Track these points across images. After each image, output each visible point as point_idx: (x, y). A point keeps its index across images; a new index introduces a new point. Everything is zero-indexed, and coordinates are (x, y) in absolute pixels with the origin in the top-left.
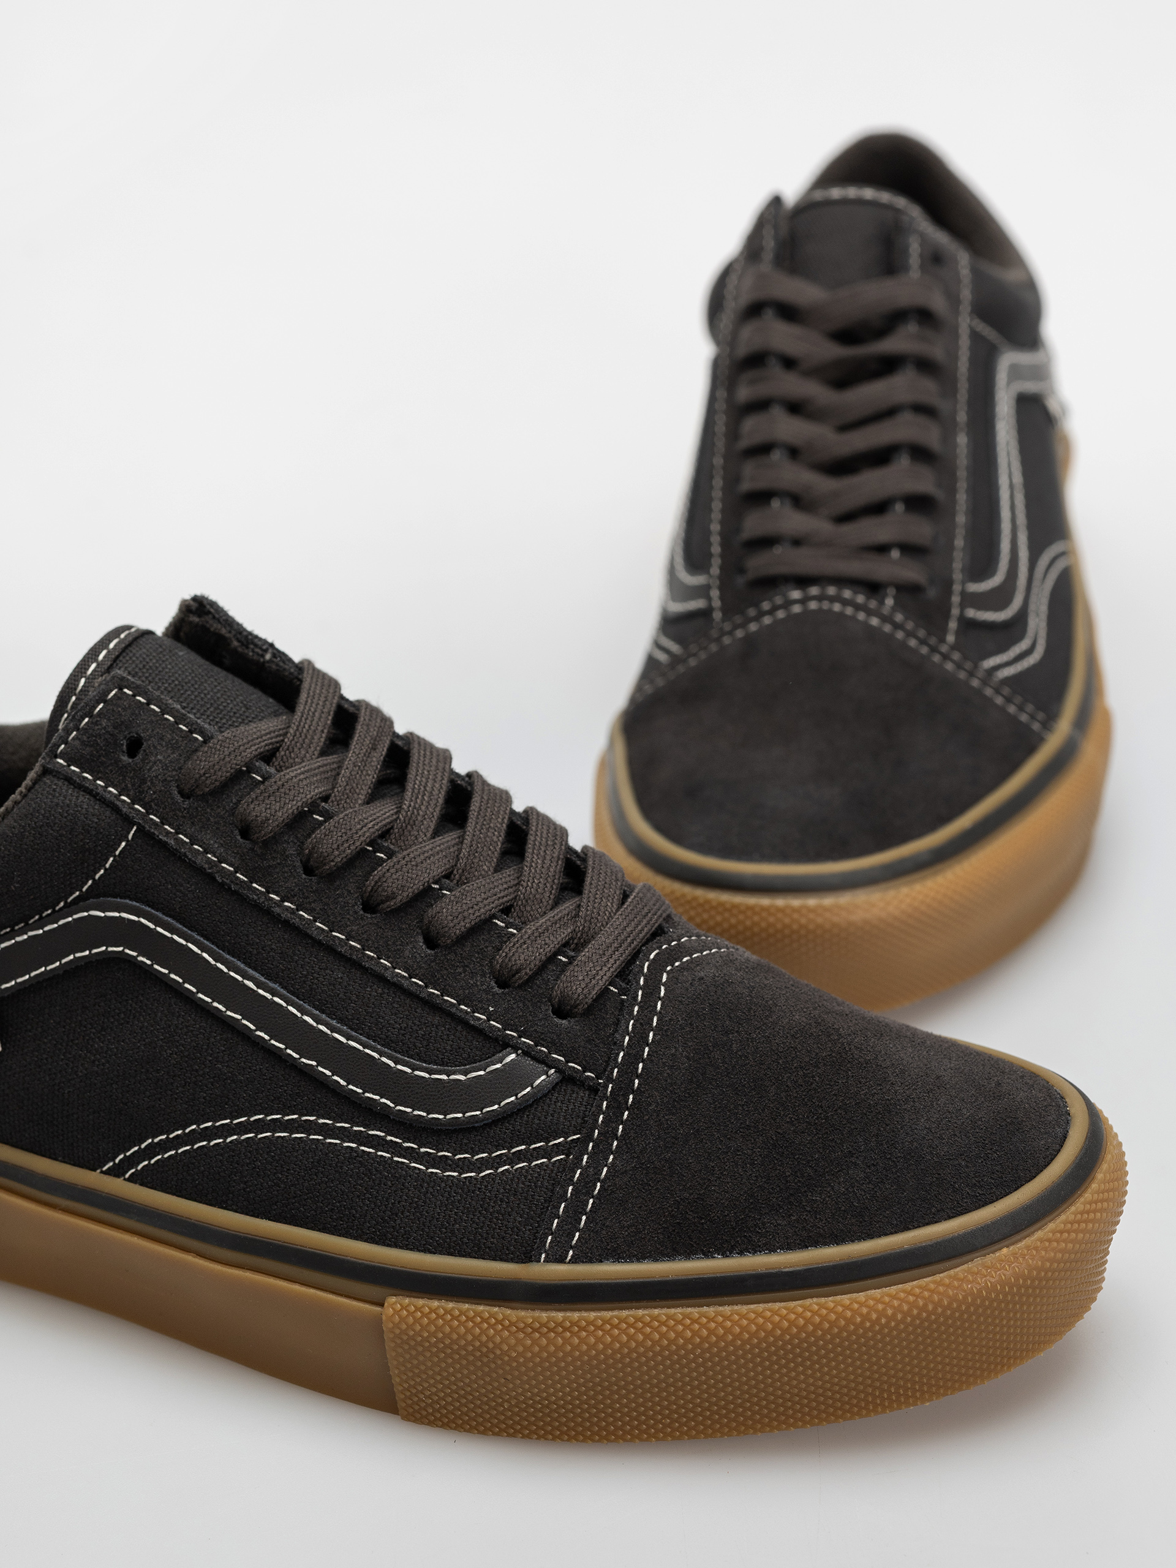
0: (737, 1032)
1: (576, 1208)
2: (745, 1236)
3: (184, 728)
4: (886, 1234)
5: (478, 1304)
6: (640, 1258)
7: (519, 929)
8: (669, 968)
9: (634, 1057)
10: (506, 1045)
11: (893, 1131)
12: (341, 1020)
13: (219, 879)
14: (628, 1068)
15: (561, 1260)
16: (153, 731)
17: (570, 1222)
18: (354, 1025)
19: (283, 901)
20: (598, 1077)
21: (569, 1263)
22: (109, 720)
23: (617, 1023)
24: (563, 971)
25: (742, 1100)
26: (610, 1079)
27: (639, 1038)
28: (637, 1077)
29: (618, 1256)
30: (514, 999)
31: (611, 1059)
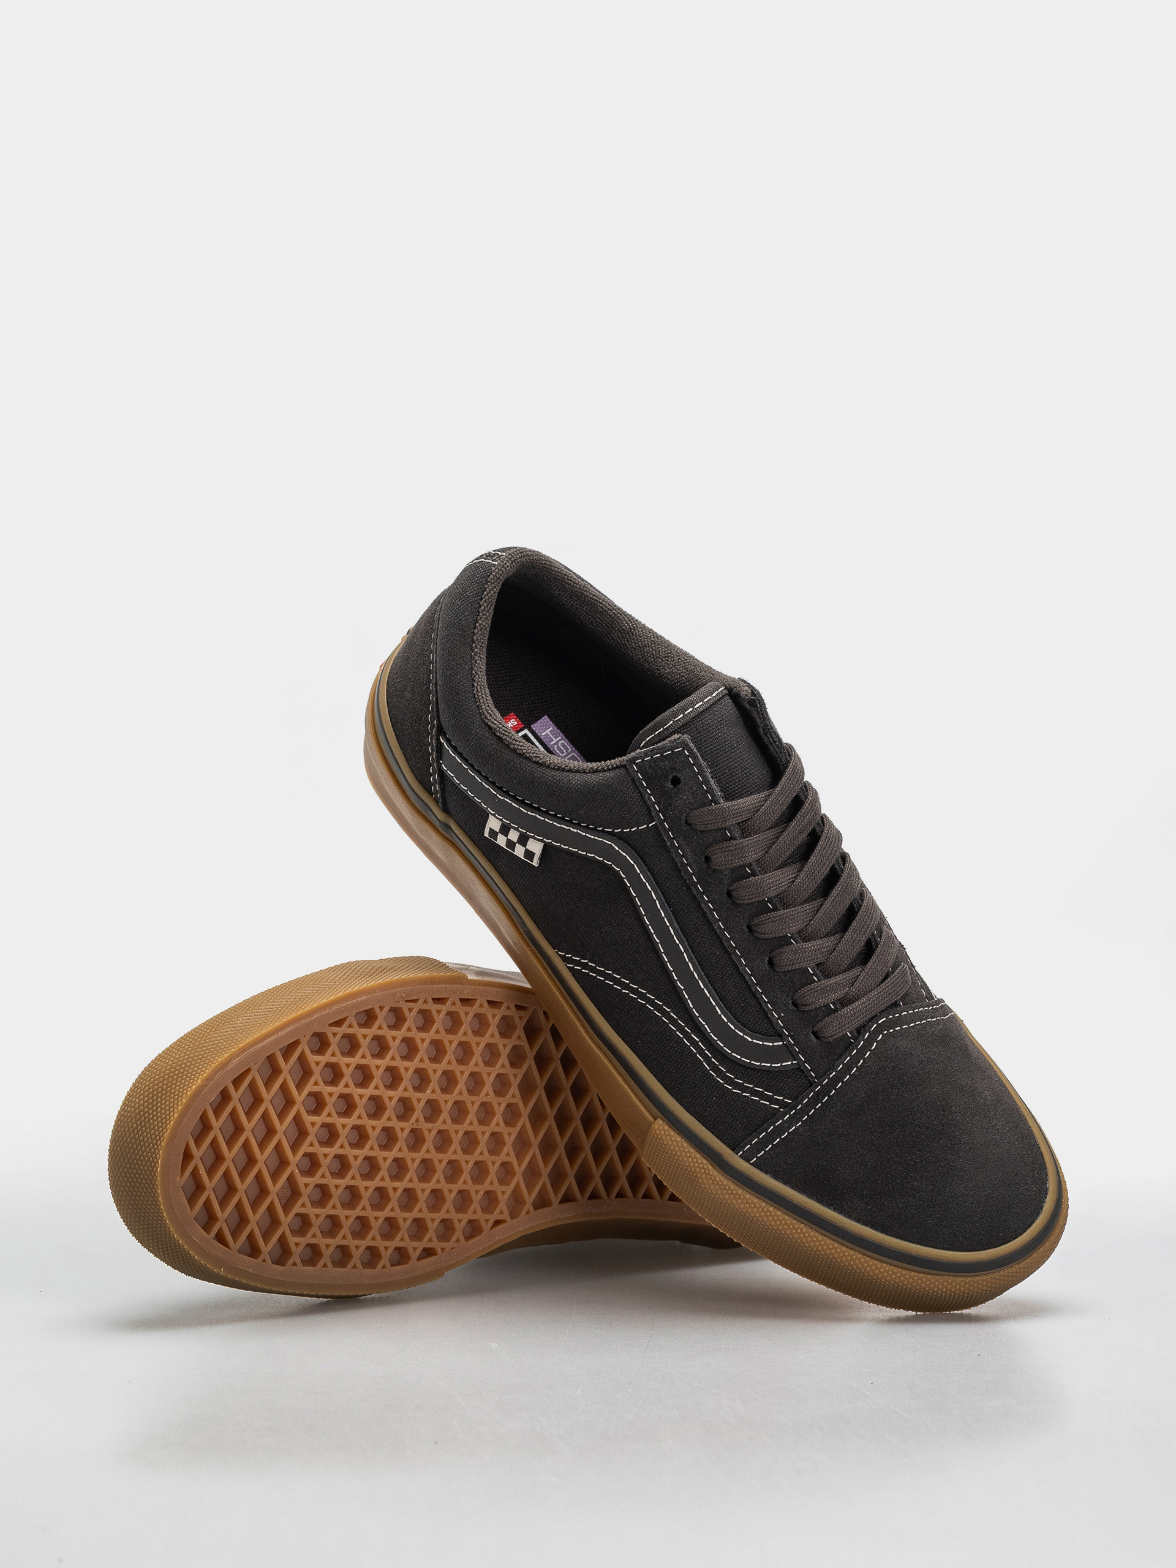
0: (898, 1089)
1: (769, 1138)
2: (841, 1202)
3: (705, 788)
4: (908, 1241)
5: (698, 1152)
6: (786, 1183)
7: (820, 980)
8: (885, 1032)
9: (839, 1078)
10: (780, 1037)
11: (943, 1186)
12: (706, 975)
13: (683, 874)
14: (833, 1083)
15: (748, 1161)
16: (688, 781)
17: (762, 1145)
18: (711, 982)
19: (708, 902)
20: (816, 1078)
21: (751, 1164)
22: (670, 763)
23: (841, 1055)
24: (829, 1015)
25: (880, 1129)
26: (820, 1083)
27: (848, 1068)
28: (835, 1089)
29: (775, 1176)
30: (796, 1016)
31: (826, 1073)
